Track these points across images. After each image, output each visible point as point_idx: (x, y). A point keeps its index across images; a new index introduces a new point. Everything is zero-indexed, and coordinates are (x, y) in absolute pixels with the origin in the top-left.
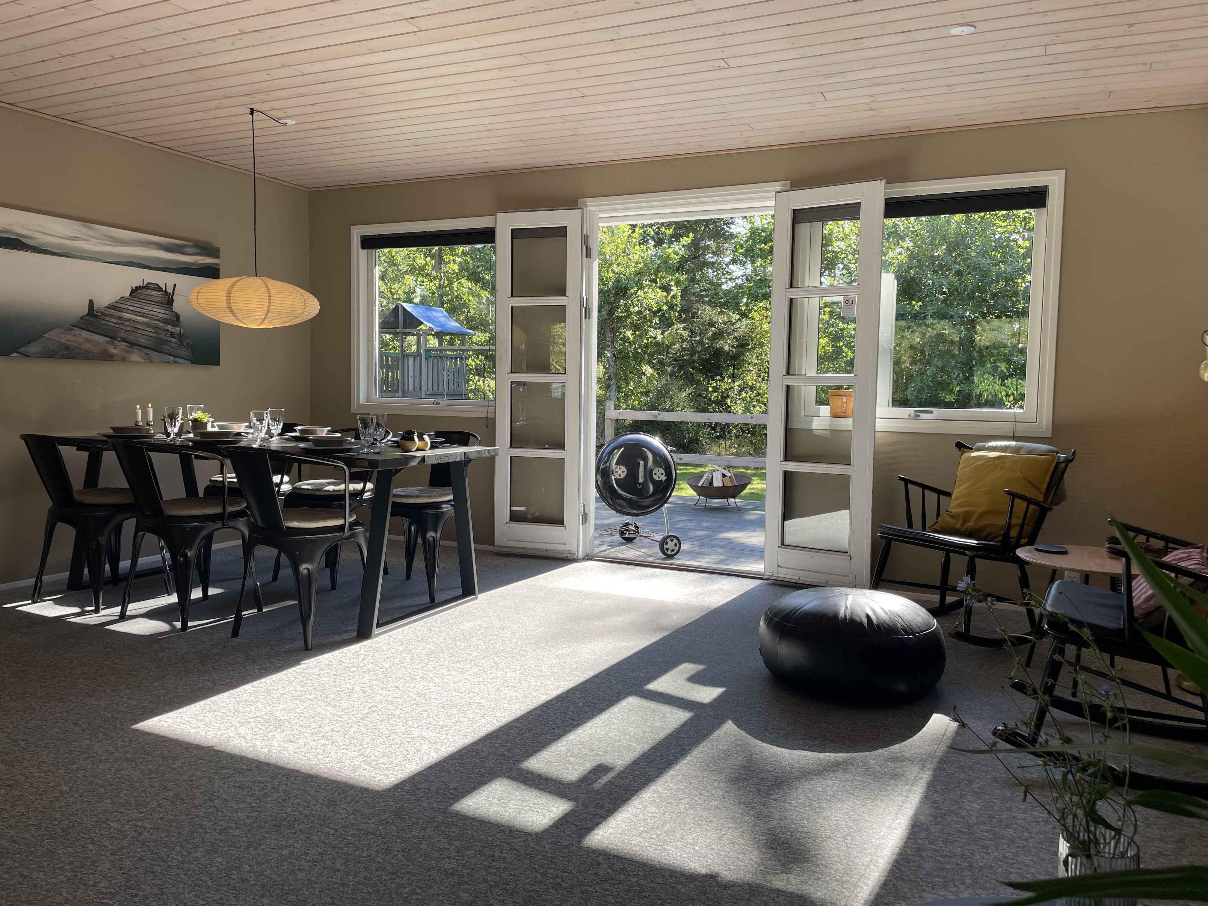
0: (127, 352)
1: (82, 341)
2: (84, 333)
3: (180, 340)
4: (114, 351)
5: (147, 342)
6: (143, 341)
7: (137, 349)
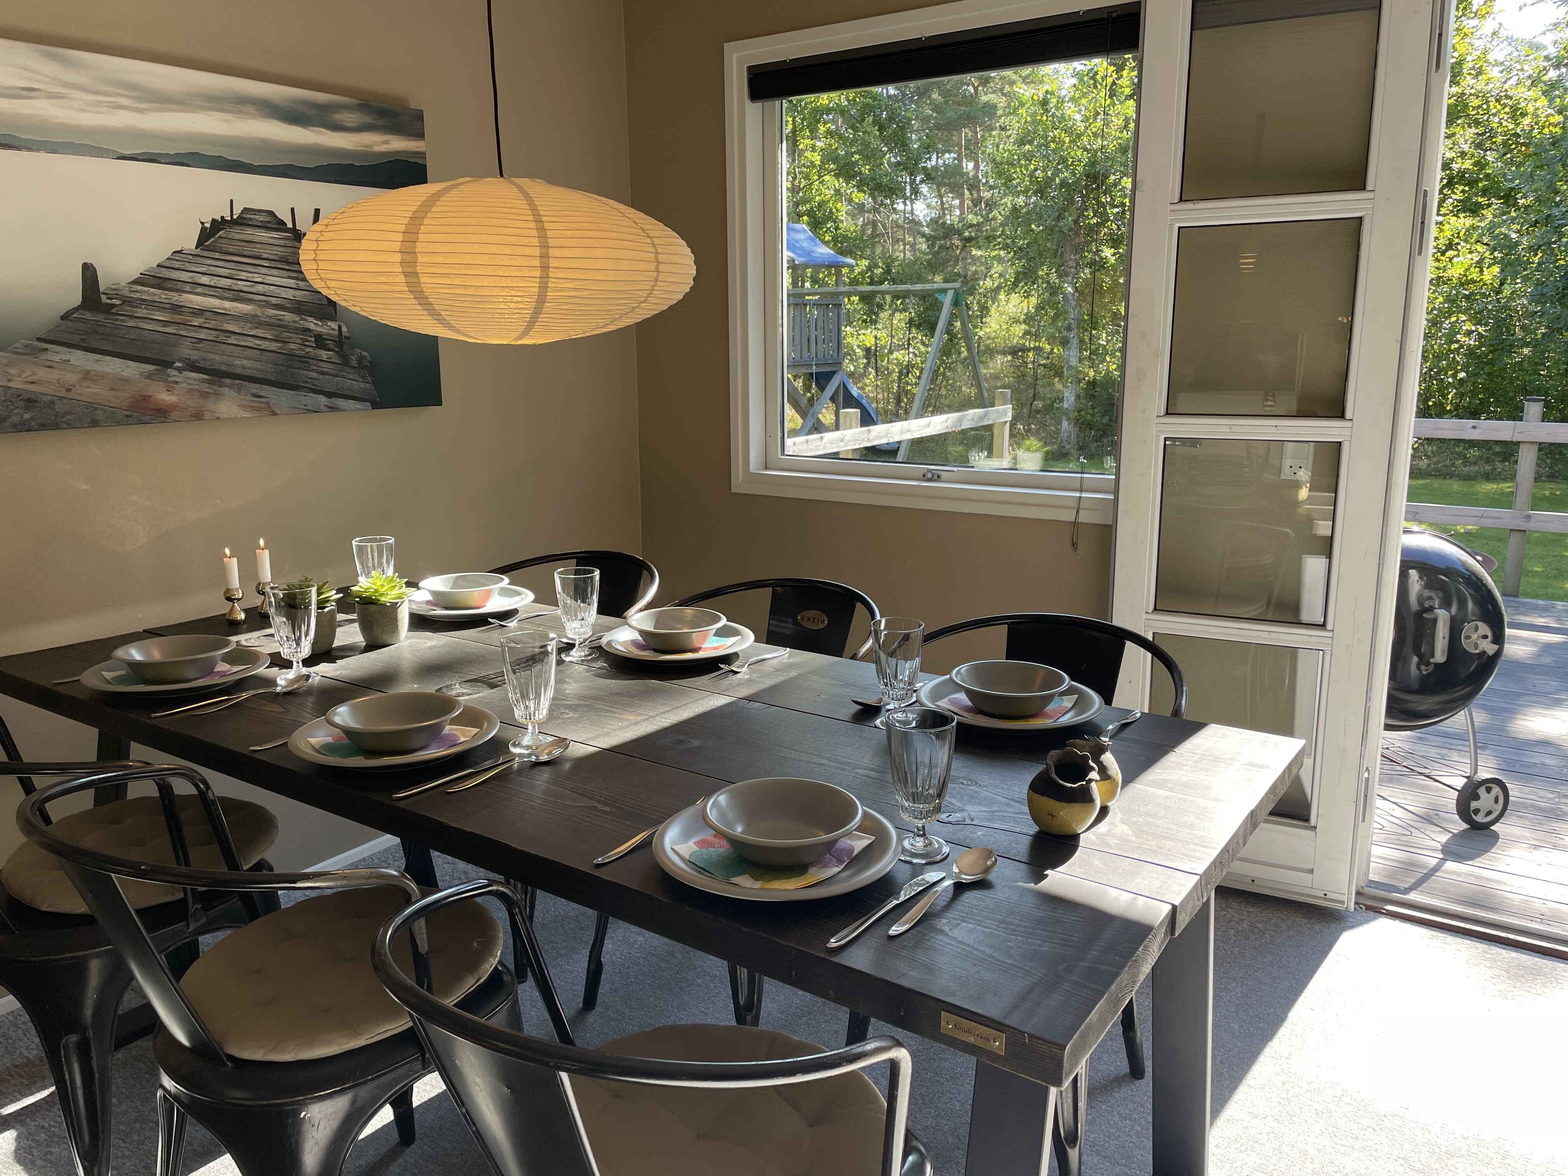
0: (204, 395)
1: (71, 378)
2: (80, 359)
3: (340, 354)
4: (165, 397)
5: (257, 365)
6: (245, 363)
7: (229, 386)
